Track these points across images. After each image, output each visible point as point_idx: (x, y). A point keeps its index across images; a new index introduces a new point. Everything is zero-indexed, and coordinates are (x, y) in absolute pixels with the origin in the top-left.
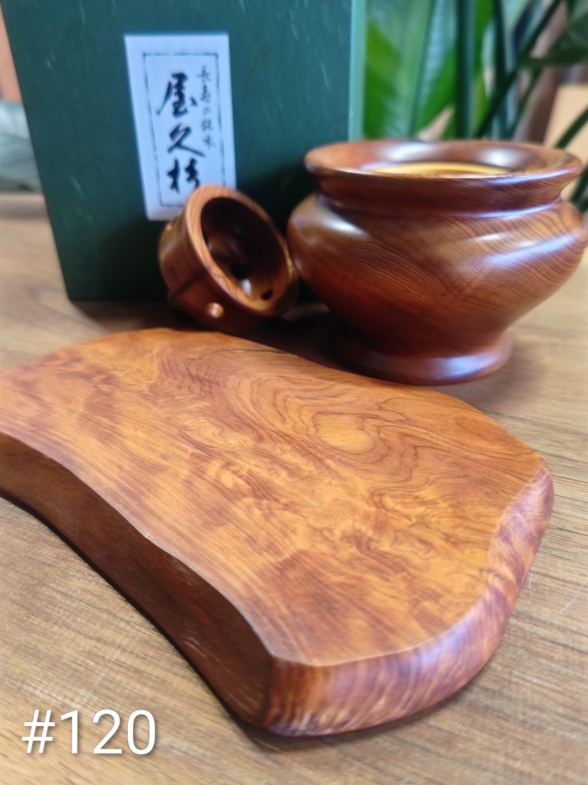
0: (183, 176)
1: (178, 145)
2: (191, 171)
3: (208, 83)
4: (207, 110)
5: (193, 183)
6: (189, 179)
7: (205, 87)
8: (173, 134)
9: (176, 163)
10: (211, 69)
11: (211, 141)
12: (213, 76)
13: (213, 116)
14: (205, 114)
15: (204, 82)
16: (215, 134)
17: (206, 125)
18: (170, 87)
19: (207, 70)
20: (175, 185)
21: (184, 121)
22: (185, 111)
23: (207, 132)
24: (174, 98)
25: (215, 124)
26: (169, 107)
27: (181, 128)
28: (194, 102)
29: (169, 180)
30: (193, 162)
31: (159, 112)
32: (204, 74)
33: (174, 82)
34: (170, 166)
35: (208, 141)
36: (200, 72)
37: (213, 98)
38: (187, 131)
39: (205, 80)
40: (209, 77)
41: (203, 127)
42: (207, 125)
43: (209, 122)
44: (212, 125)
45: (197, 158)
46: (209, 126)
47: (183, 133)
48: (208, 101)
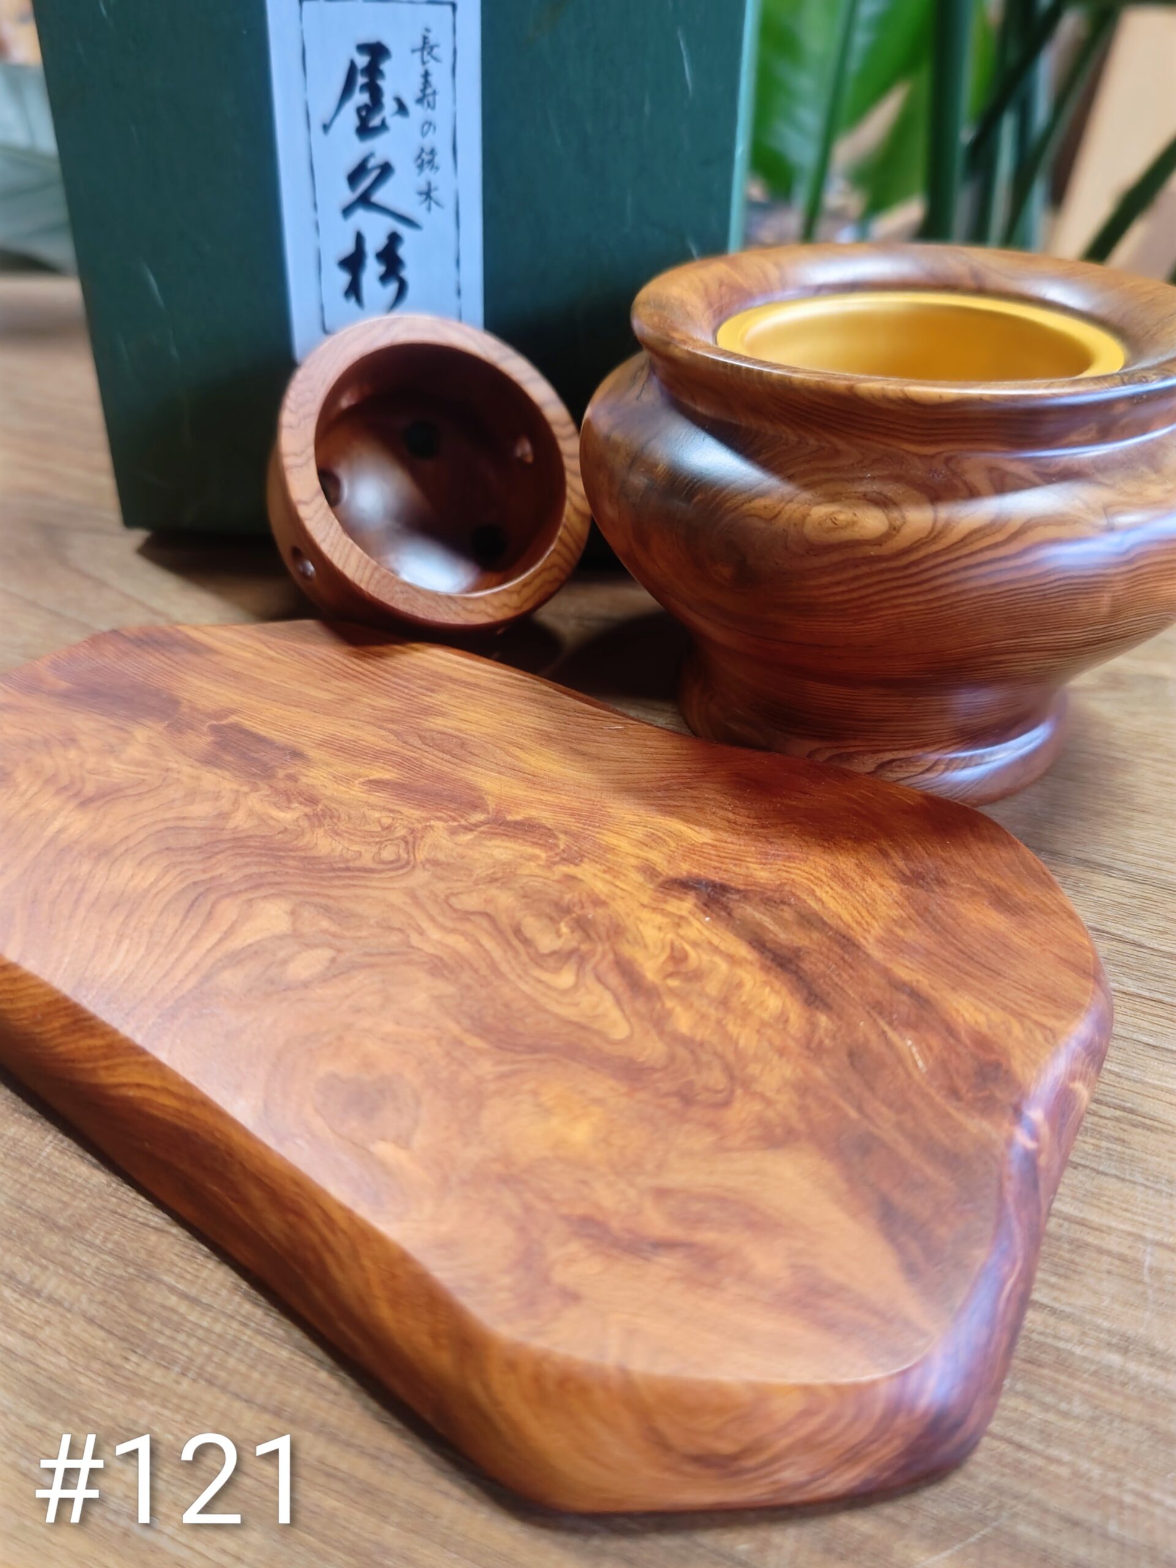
0: (373, 269)
1: (365, 201)
2: (391, 258)
3: (432, 66)
4: (428, 125)
5: (393, 287)
6: (384, 279)
7: (426, 75)
8: (354, 177)
9: (359, 239)
10: (440, 36)
11: (434, 194)
12: (444, 52)
13: (440, 140)
14: (424, 134)
15: (424, 63)
16: (442, 179)
17: (426, 160)
18: (352, 69)
19: (433, 38)
20: (354, 290)
21: (381, 148)
22: (383, 126)
23: (427, 172)
24: (360, 98)
25: (444, 157)
26: (349, 118)
27: (372, 163)
28: (402, 109)
29: (343, 278)
30: (394, 239)
31: (326, 128)
32: (426, 46)
33: (362, 61)
34: (348, 247)
35: (427, 194)
36: (419, 43)
37: (443, 99)
38: (386, 170)
39: (427, 58)
40: (435, 51)
41: (419, 161)
42: (426, 157)
43: (432, 152)
44: (438, 160)
45: (403, 230)
46: (431, 162)
47: (374, 175)
48: (431, 106)
